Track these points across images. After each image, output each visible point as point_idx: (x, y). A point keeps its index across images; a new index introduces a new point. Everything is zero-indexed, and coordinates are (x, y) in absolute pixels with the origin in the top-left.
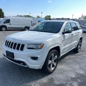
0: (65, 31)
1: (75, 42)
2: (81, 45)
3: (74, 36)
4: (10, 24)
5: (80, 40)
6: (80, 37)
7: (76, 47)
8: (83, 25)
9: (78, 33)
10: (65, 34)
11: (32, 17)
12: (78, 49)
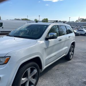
0: (49, 36)
1: (66, 48)
2: (73, 51)
3: (63, 42)
4: (3, 28)
5: (72, 45)
6: (72, 42)
7: (67, 54)
8: (80, 28)
9: (69, 37)
10: (50, 40)
11: (30, 20)
12: (70, 55)
